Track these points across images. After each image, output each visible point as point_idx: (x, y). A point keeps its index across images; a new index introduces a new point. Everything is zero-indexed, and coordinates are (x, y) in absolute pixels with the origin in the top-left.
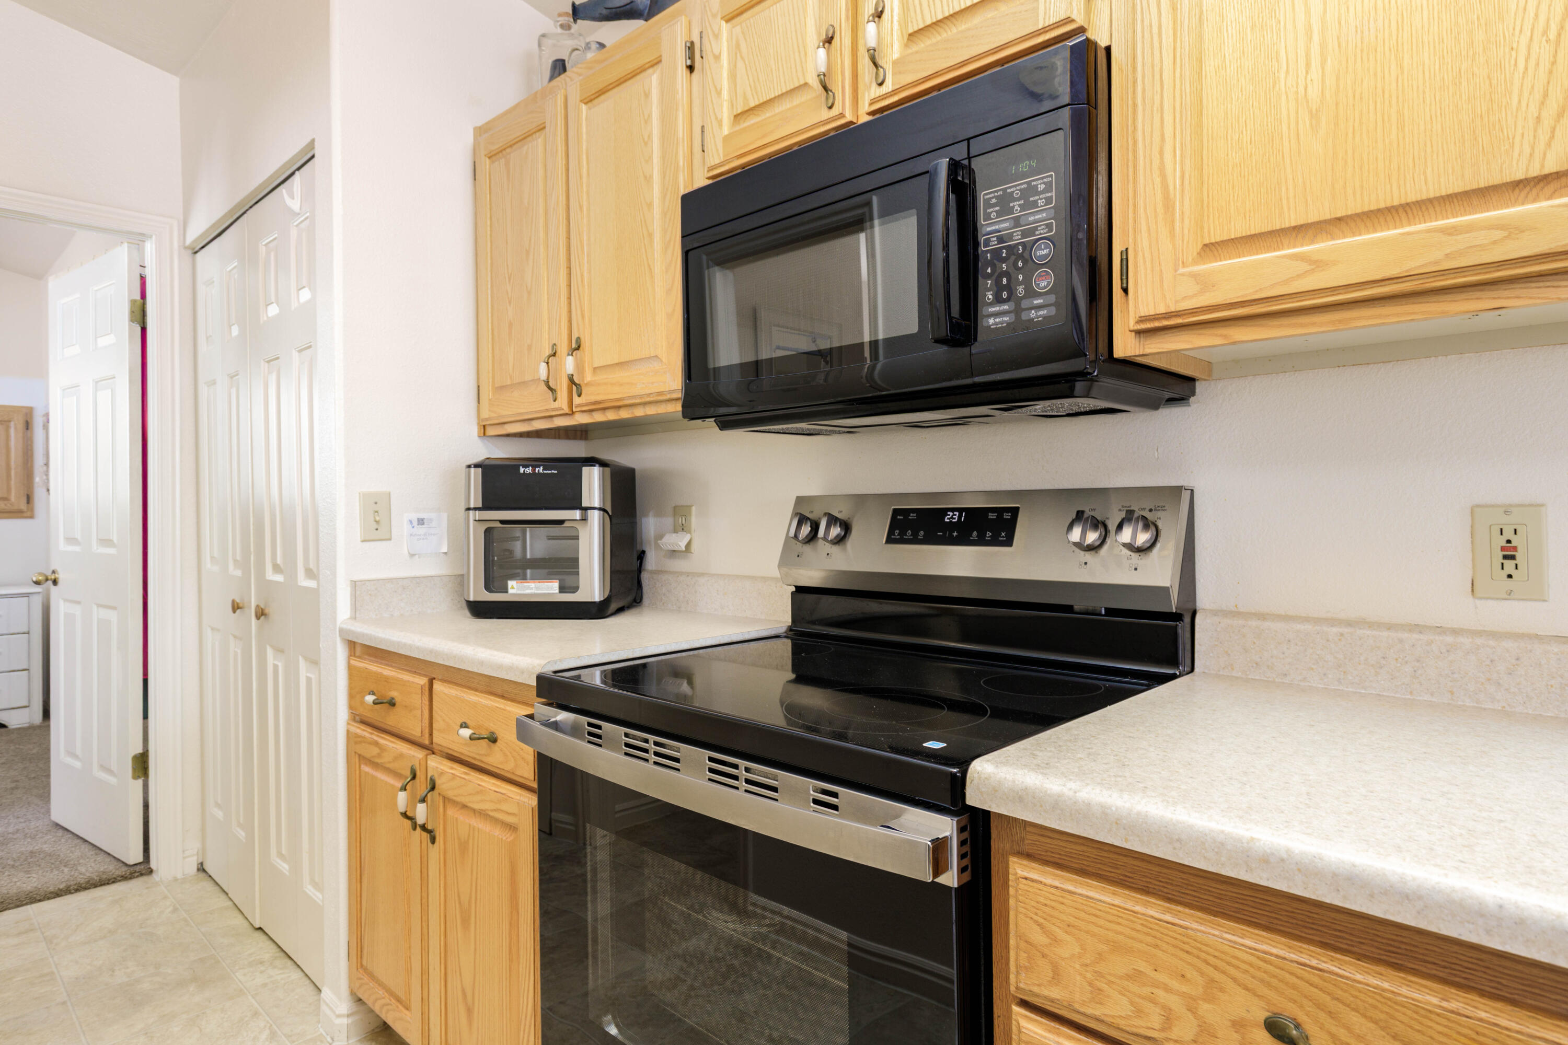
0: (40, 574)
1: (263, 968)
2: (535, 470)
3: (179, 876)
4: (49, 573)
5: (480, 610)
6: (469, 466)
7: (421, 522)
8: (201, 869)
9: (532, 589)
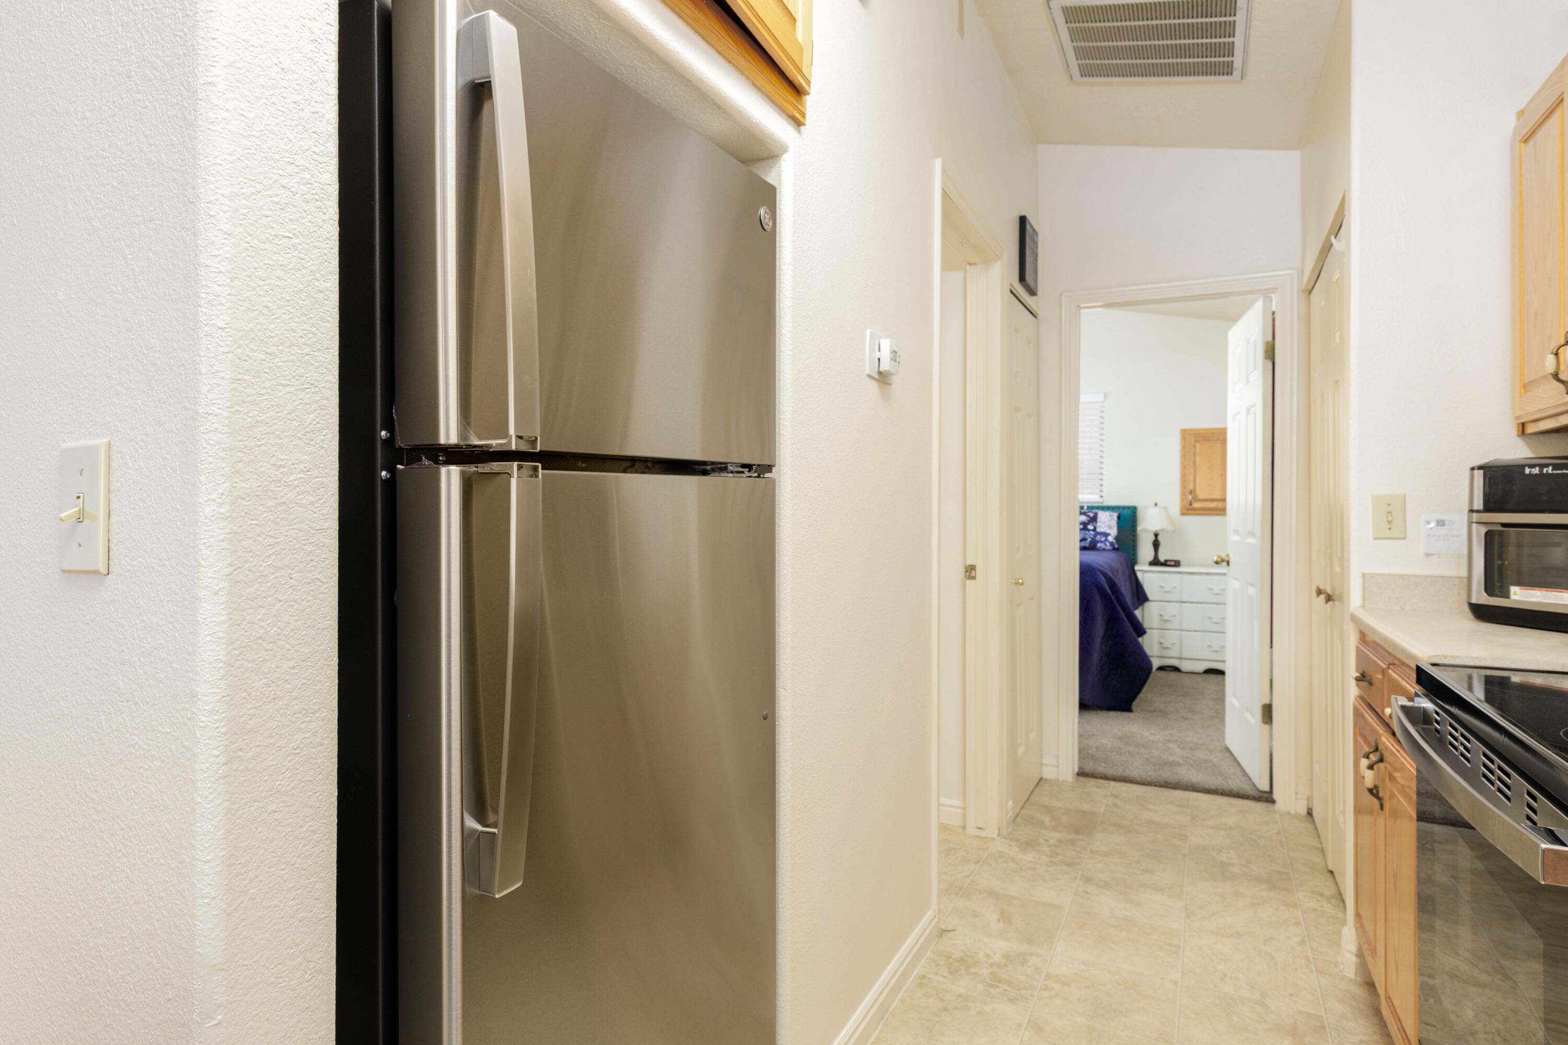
0: (1219, 557)
1: (1319, 898)
2: (1542, 470)
3: (1292, 812)
4: (1224, 556)
5: (1482, 613)
6: (1473, 469)
7: (1441, 523)
8: (1310, 813)
9: (1537, 597)
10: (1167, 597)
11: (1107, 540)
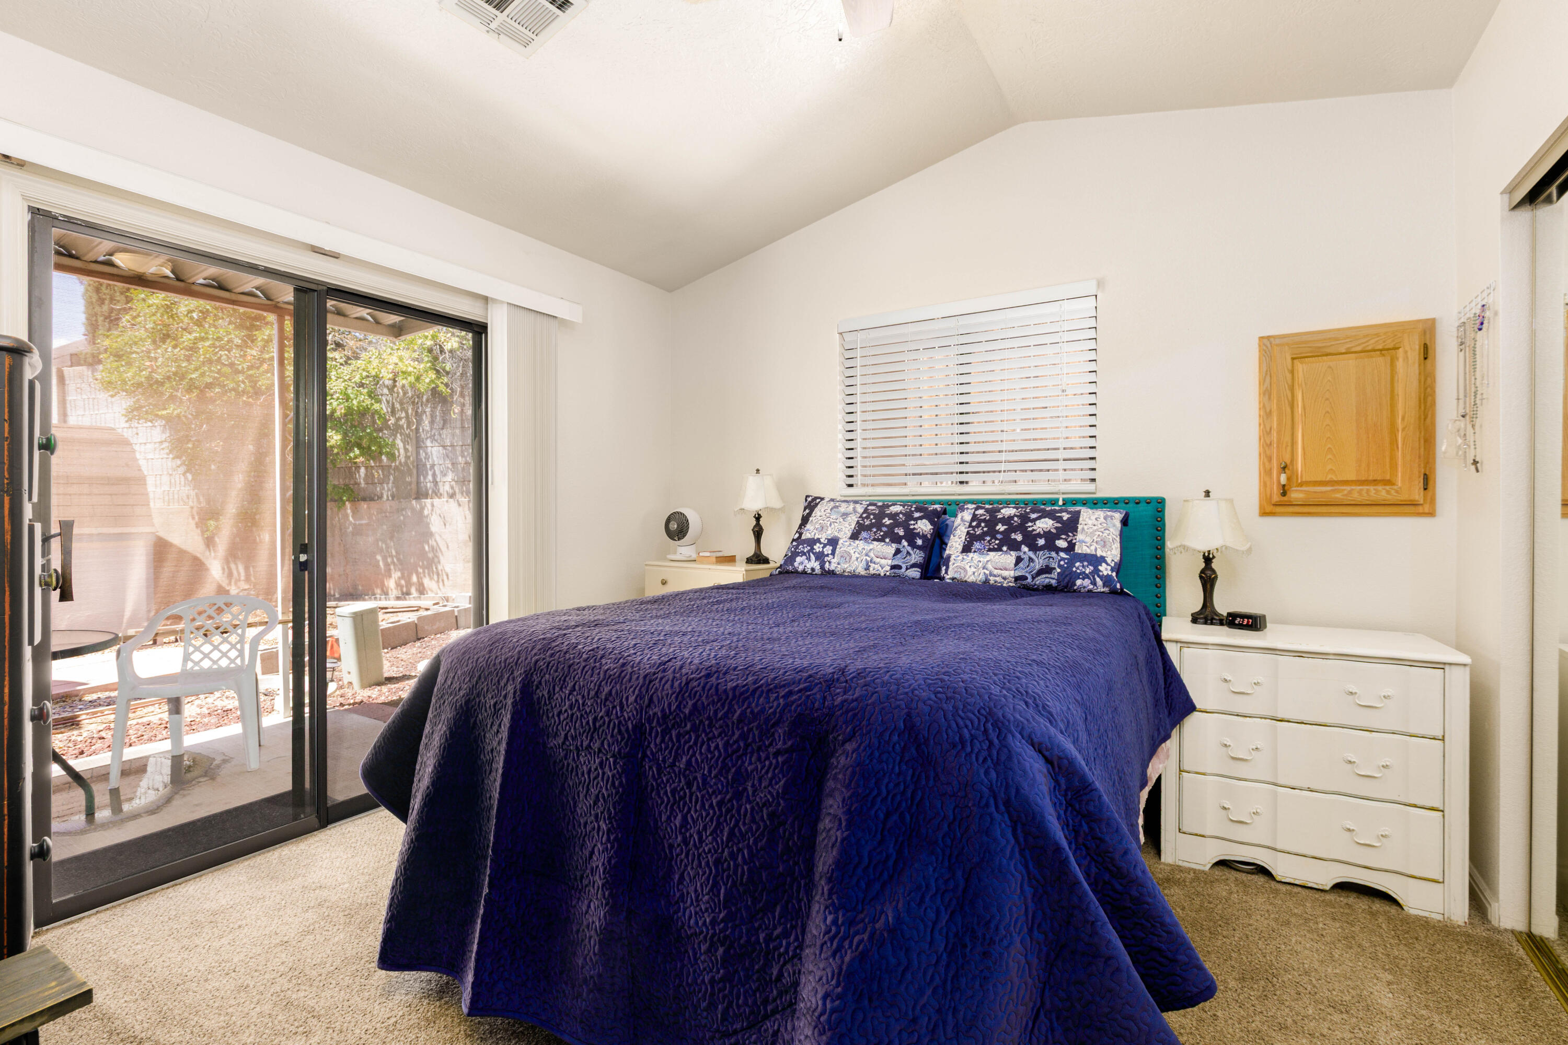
10: (1241, 705)
11: (1096, 571)
